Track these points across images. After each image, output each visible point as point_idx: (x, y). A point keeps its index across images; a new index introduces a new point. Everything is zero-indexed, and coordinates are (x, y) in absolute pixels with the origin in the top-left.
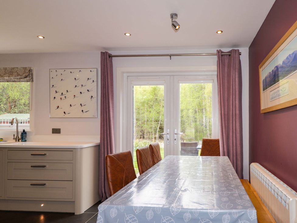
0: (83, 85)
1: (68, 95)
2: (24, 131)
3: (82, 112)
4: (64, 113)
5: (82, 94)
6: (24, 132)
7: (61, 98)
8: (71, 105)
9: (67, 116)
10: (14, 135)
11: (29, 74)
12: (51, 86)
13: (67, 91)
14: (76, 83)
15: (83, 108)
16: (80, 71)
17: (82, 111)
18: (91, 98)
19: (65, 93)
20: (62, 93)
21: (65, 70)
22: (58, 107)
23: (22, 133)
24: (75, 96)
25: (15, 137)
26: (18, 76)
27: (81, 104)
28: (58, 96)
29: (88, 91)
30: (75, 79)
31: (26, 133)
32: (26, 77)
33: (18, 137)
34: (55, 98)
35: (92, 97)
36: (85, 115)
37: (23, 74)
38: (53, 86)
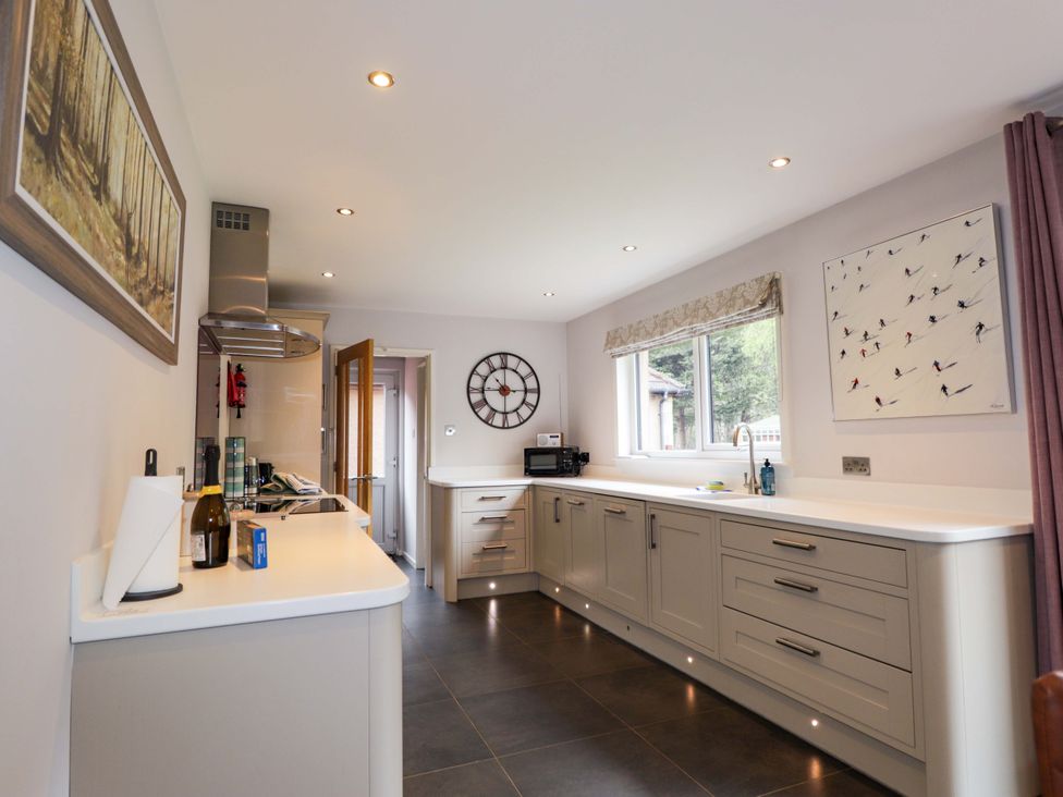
0: (940, 288)
1: (883, 336)
2: (767, 464)
3: (943, 394)
4: (878, 400)
5: (937, 324)
6: (768, 468)
7: (863, 352)
8: (898, 372)
9: (886, 411)
10: (746, 474)
11: (770, 296)
12: (831, 316)
13: (882, 322)
14: (910, 286)
15: (946, 377)
16: (923, 236)
17: (944, 388)
18: (978, 334)
19: (874, 329)
20: (866, 334)
21: (870, 249)
22: (856, 382)
23: (763, 469)
24: (910, 335)
25: (748, 481)
26: (744, 307)
27: (936, 364)
28: (854, 344)
29: (962, 305)
30: (907, 271)
31: (772, 470)
32: (763, 305)
33: (755, 482)
34: (843, 353)
35: (981, 326)
36: (955, 404)
37: (757, 297)
38: (836, 313)
